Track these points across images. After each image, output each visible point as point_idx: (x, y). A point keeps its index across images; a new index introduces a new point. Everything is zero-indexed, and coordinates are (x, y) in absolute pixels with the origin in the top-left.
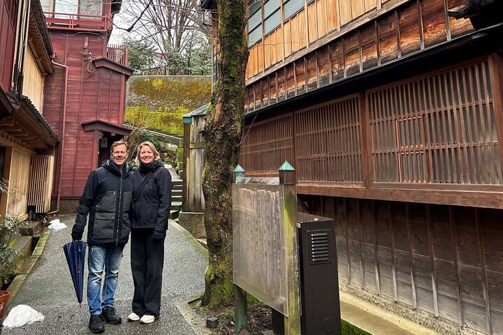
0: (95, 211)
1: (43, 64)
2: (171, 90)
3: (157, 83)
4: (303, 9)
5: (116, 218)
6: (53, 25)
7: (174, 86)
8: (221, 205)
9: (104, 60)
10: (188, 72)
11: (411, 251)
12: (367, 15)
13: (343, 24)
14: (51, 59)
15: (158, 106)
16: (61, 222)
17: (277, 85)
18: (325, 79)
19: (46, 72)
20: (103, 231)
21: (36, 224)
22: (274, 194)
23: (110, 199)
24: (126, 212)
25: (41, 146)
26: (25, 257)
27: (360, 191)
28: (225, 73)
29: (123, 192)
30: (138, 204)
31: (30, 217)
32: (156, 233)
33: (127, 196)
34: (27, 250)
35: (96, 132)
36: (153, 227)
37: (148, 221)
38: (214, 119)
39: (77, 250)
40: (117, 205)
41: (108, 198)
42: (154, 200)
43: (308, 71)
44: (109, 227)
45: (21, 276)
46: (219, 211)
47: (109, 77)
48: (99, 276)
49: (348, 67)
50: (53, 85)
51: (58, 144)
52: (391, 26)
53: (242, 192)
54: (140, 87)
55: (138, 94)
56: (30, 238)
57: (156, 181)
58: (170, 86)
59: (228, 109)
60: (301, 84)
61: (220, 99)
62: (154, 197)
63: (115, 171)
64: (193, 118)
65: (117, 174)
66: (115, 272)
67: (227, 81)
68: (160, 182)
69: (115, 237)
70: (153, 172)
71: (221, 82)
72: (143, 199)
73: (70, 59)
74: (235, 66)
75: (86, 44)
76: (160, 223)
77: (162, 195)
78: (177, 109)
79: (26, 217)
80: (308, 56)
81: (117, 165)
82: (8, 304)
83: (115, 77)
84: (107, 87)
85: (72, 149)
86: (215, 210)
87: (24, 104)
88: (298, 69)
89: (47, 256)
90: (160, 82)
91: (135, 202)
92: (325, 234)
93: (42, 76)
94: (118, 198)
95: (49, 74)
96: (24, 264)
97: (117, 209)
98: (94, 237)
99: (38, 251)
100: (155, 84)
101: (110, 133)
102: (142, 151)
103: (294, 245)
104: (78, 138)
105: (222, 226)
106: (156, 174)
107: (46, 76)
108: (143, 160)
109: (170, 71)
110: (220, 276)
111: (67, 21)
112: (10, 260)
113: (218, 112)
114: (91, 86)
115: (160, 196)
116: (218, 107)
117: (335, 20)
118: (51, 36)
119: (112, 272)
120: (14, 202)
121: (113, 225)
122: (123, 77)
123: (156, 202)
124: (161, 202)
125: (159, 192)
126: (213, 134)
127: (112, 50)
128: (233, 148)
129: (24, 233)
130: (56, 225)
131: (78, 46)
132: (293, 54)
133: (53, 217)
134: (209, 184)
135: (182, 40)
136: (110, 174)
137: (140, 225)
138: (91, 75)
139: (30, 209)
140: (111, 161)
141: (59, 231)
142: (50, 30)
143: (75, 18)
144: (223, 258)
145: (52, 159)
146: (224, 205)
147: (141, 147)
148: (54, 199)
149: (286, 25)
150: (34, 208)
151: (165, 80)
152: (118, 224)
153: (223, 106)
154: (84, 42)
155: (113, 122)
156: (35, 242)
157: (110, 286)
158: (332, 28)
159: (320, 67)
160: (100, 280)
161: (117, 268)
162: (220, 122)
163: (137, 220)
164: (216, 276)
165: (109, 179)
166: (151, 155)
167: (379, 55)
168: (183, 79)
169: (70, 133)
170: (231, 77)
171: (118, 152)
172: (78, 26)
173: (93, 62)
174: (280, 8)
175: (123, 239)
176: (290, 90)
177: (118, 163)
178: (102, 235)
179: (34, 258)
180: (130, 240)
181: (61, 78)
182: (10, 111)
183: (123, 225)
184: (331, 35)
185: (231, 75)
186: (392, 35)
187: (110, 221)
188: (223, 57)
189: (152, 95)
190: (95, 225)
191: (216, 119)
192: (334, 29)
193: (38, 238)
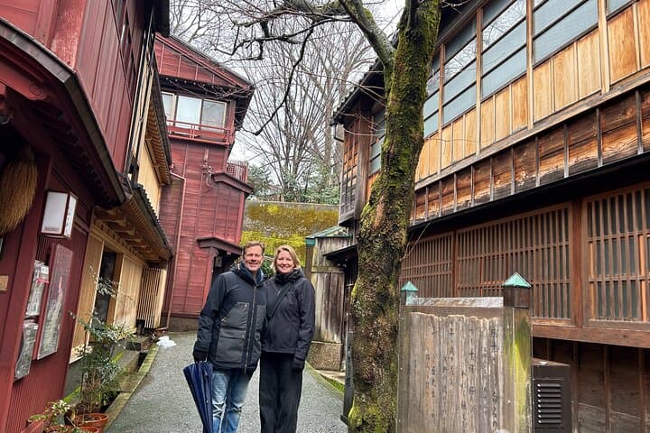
0: (219, 325)
1: (161, 173)
2: (286, 217)
3: (273, 209)
4: (473, 108)
5: (247, 337)
6: (173, 133)
7: (289, 213)
8: (375, 333)
9: (224, 174)
10: (304, 200)
11: (643, 417)
12: (582, 103)
13: (538, 118)
14: (170, 169)
15: (271, 232)
16: (170, 339)
17: (427, 203)
18: (501, 191)
19: (163, 182)
20: (229, 353)
21: (144, 339)
22: (487, 321)
23: (239, 313)
24: (258, 331)
25: (154, 258)
26: (131, 373)
27: (564, 330)
28: (393, 165)
29: (256, 305)
30: (272, 322)
31: (139, 332)
32: (296, 360)
33: (261, 309)
34: (134, 366)
35: (212, 250)
36: (292, 352)
37: (286, 344)
38: (373, 223)
39: (204, 374)
40: (249, 320)
41: (238, 311)
42: (295, 319)
43: (476, 183)
44: (238, 349)
45: (125, 394)
46: (372, 340)
47: (227, 193)
48: (219, 409)
49: (543, 174)
50: (170, 197)
51: (172, 258)
52: (625, 114)
53: (417, 317)
54: (256, 212)
55: (253, 219)
56: (138, 353)
57: (297, 295)
58: (285, 213)
59: (393, 212)
60: (462, 200)
61: (382, 198)
62: (295, 315)
63: (247, 277)
64: (316, 240)
65: (250, 282)
66: (239, 406)
67: (393, 176)
68: (302, 296)
69: (243, 361)
70: (293, 283)
71: (385, 176)
72: (280, 316)
73: (189, 171)
74: (406, 155)
75: (206, 156)
76: (303, 348)
77: (303, 312)
78: (291, 236)
79: (135, 331)
80: (477, 165)
81: (250, 271)
82: (105, 429)
83: (235, 194)
84: (224, 203)
85: (185, 265)
86: (369, 339)
87: (138, 195)
88: (460, 182)
89: (155, 374)
90: (275, 208)
91: (269, 319)
92: (558, 385)
93: (159, 187)
94: (250, 312)
95: (166, 184)
96: (130, 380)
97: (248, 326)
98: (217, 358)
99: (145, 367)
100: (270, 210)
101: (226, 252)
102: (280, 257)
103: (528, 399)
104: (192, 254)
105: (376, 359)
106: (297, 286)
107: (163, 187)
108: (280, 268)
109: (285, 197)
110: (369, 421)
111: (188, 130)
112: (111, 377)
113: (380, 214)
114: (209, 201)
115: (301, 314)
116: (380, 208)
117: (524, 116)
118: (172, 146)
119: (236, 405)
120: (122, 313)
121: (242, 345)
122: (243, 195)
123: (296, 321)
124: (302, 322)
125: (299, 308)
126: (371, 242)
127: (232, 167)
128: (396, 262)
129: (132, 347)
130: (165, 341)
131: (198, 159)
132: (454, 164)
133: (162, 333)
134: (361, 305)
135: (300, 168)
136: (241, 281)
137: (275, 347)
138: (210, 190)
139: (139, 323)
140: (243, 265)
141: (168, 349)
142: (170, 138)
143: (197, 128)
144: (374, 399)
145: (164, 273)
146: (380, 333)
147: (279, 252)
148: (164, 315)
149: (445, 130)
150: (143, 322)
151: (281, 207)
152: (247, 346)
153: (386, 208)
154: (204, 154)
155: (230, 240)
156: (142, 358)
157: (231, 422)
158: (519, 125)
159: (496, 177)
160: (220, 414)
161: (241, 401)
162: (381, 227)
163: (270, 342)
164: (364, 422)
165: (238, 287)
166: (291, 263)
167: (600, 154)
168: (299, 207)
169: (184, 248)
170: (399, 171)
171: (252, 255)
172: (198, 137)
173: (213, 176)
174: (438, 111)
175: (253, 365)
176: (446, 207)
177: (251, 269)
178: (228, 357)
179: (140, 375)
180: (258, 367)
181: (178, 190)
182: (121, 199)
183: (255, 347)
184: (516, 135)
185: (400, 168)
186: (626, 125)
187: (239, 341)
188: (390, 144)
189: (266, 221)
190: (219, 344)
191: (377, 223)
192: (523, 127)
193: (145, 355)
